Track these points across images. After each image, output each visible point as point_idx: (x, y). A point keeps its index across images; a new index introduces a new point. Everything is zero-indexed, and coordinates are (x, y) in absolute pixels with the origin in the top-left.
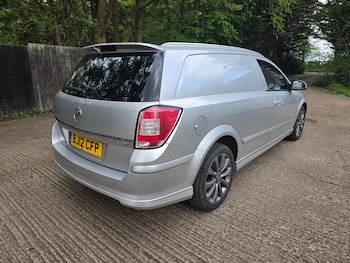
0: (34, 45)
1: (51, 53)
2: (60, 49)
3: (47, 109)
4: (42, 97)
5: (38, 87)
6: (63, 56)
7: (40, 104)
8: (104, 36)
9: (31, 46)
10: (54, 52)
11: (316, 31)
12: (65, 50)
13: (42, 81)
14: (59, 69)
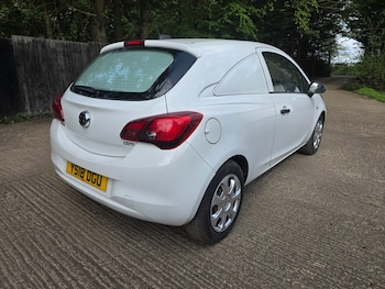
0: (20, 38)
1: (40, 48)
2: (51, 42)
3: (36, 113)
4: (30, 99)
5: (25, 88)
6: (55, 51)
7: (28, 107)
8: (103, 29)
9: (15, 38)
10: (44, 46)
11: (344, 29)
12: (57, 44)
13: (30, 81)
14: (50, 67)
